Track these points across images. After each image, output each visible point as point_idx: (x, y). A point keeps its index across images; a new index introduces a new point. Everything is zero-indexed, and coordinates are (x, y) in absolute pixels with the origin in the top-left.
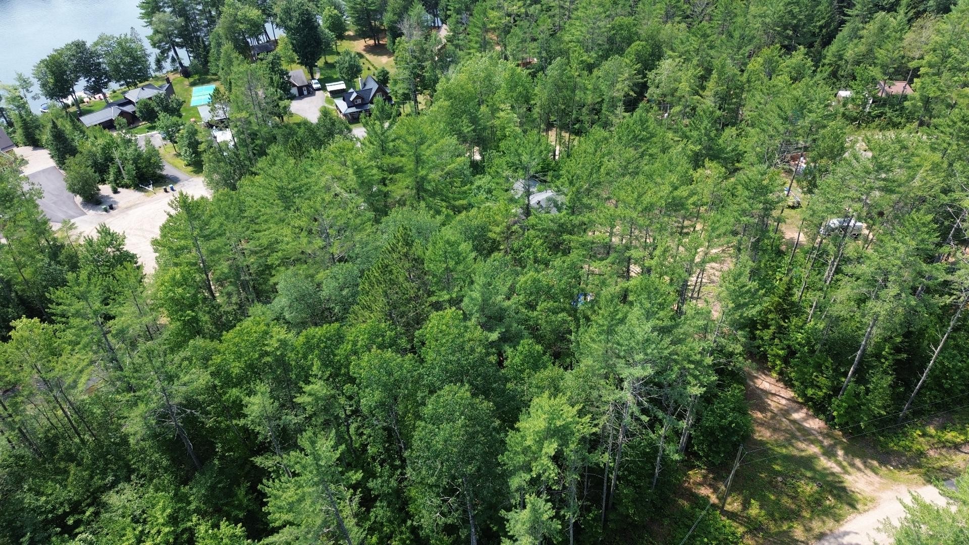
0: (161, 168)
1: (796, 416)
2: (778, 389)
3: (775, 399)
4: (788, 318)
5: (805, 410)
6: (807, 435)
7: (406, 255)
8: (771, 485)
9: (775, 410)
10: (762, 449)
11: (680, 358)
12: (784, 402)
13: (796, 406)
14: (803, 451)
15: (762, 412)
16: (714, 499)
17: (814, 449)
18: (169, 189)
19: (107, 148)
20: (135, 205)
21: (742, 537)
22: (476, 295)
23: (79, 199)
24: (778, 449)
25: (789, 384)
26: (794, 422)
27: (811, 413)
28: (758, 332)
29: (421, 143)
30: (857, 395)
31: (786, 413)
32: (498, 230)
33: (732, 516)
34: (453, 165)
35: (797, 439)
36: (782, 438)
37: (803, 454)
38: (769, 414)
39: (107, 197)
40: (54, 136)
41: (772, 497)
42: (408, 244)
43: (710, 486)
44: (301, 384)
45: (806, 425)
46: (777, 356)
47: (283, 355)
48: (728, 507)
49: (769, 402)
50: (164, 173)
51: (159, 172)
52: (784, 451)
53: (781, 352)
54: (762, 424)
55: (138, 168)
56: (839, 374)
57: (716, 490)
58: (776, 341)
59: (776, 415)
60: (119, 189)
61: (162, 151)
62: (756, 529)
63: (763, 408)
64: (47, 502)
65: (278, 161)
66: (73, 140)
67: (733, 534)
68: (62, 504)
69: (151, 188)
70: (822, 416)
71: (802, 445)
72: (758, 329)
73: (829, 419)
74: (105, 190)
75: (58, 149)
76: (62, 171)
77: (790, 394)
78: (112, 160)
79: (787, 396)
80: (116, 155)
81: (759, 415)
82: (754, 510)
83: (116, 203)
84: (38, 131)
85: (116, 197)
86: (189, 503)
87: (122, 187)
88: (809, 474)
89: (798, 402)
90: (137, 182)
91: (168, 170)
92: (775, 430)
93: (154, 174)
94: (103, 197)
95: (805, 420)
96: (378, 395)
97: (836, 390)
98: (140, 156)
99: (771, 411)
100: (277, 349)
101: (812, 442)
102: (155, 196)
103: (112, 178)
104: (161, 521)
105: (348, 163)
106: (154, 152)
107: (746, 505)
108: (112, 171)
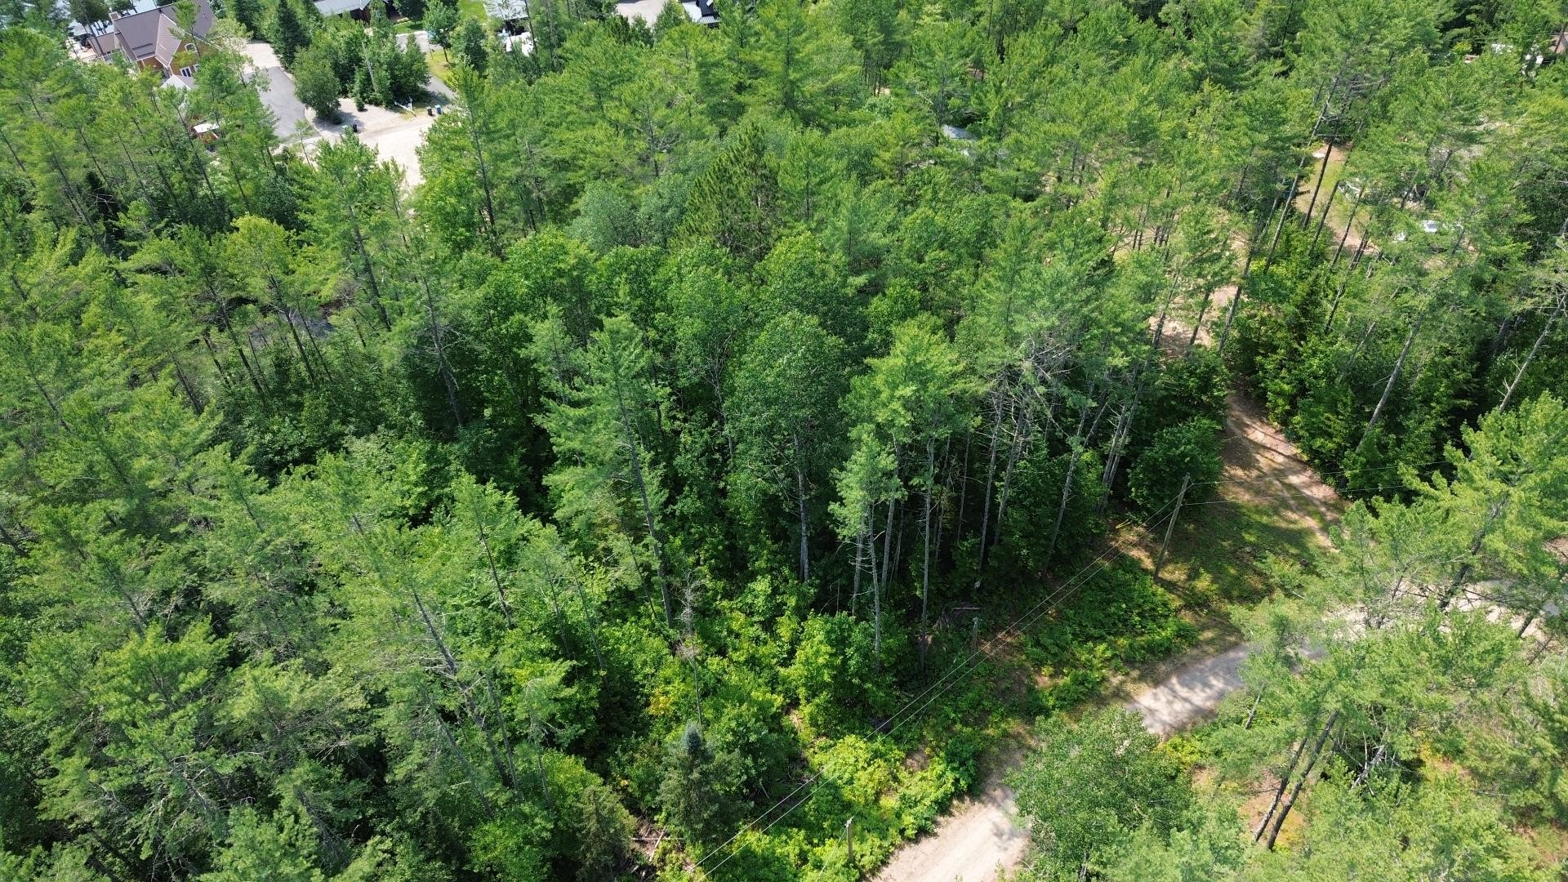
0: (425, 81)
1: (1294, 480)
2: (1275, 442)
3: (1268, 455)
4: (1304, 338)
5: (1309, 473)
6: (1305, 504)
7: (753, 167)
8: (1235, 557)
9: (1265, 470)
10: (1234, 513)
11: (1104, 320)
12: (1280, 459)
13: (1299, 467)
14: (1294, 522)
15: (1243, 468)
16: (1148, 564)
17: (1310, 523)
18: (434, 111)
19: (354, 43)
20: (387, 130)
21: (1178, 611)
22: (843, 224)
23: (311, 114)
24: (1257, 517)
25: (1292, 437)
26: (1290, 487)
27: (1317, 477)
28: (1259, 358)
29: (798, 33)
30: (1383, 448)
31: (1280, 473)
32: (887, 156)
33: (1170, 586)
34: (840, 76)
35: (1288, 507)
36: (1266, 503)
37: (1292, 526)
38: (1255, 473)
39: (349, 115)
40: (281, 18)
41: (1232, 571)
42: (759, 151)
43: (1147, 548)
44: (602, 317)
45: (1307, 492)
46: (1280, 394)
47: (580, 278)
48: (1165, 575)
49: (1258, 457)
50: (430, 89)
51: (421, 85)
52: (1265, 520)
53: (1286, 387)
54: (1240, 484)
55: (394, 77)
56: (1360, 415)
57: (1152, 554)
58: (1284, 373)
59: (1265, 475)
60: (366, 106)
61: (428, 59)
62: (1199, 605)
63: (1247, 464)
64: (273, 442)
65: (594, 39)
66: (306, 29)
67: (1165, 604)
68: (291, 448)
69: (409, 108)
70: (1330, 480)
71: (1294, 516)
72: (1258, 354)
73: (1341, 484)
74: (347, 105)
75: (285, 40)
76: (290, 76)
77: (1293, 450)
78: (358, 61)
79: (1288, 453)
80: (365, 54)
81: (1240, 472)
82: (1204, 583)
83: (361, 124)
84: (256, 15)
85: (360, 117)
86: (448, 463)
87: (370, 103)
88: (1293, 551)
89: (1300, 462)
90: (391, 97)
91: (435, 86)
92: (1258, 492)
93: (415, 89)
94: (343, 114)
95: (1308, 486)
96: (698, 325)
97: (1354, 439)
98: (397, 58)
99: (1259, 469)
100: (574, 268)
101: (1309, 514)
102: (416, 120)
103: (357, 88)
104: (413, 478)
105: (691, 53)
106: (416, 56)
107: (1193, 575)
108: (358, 77)
